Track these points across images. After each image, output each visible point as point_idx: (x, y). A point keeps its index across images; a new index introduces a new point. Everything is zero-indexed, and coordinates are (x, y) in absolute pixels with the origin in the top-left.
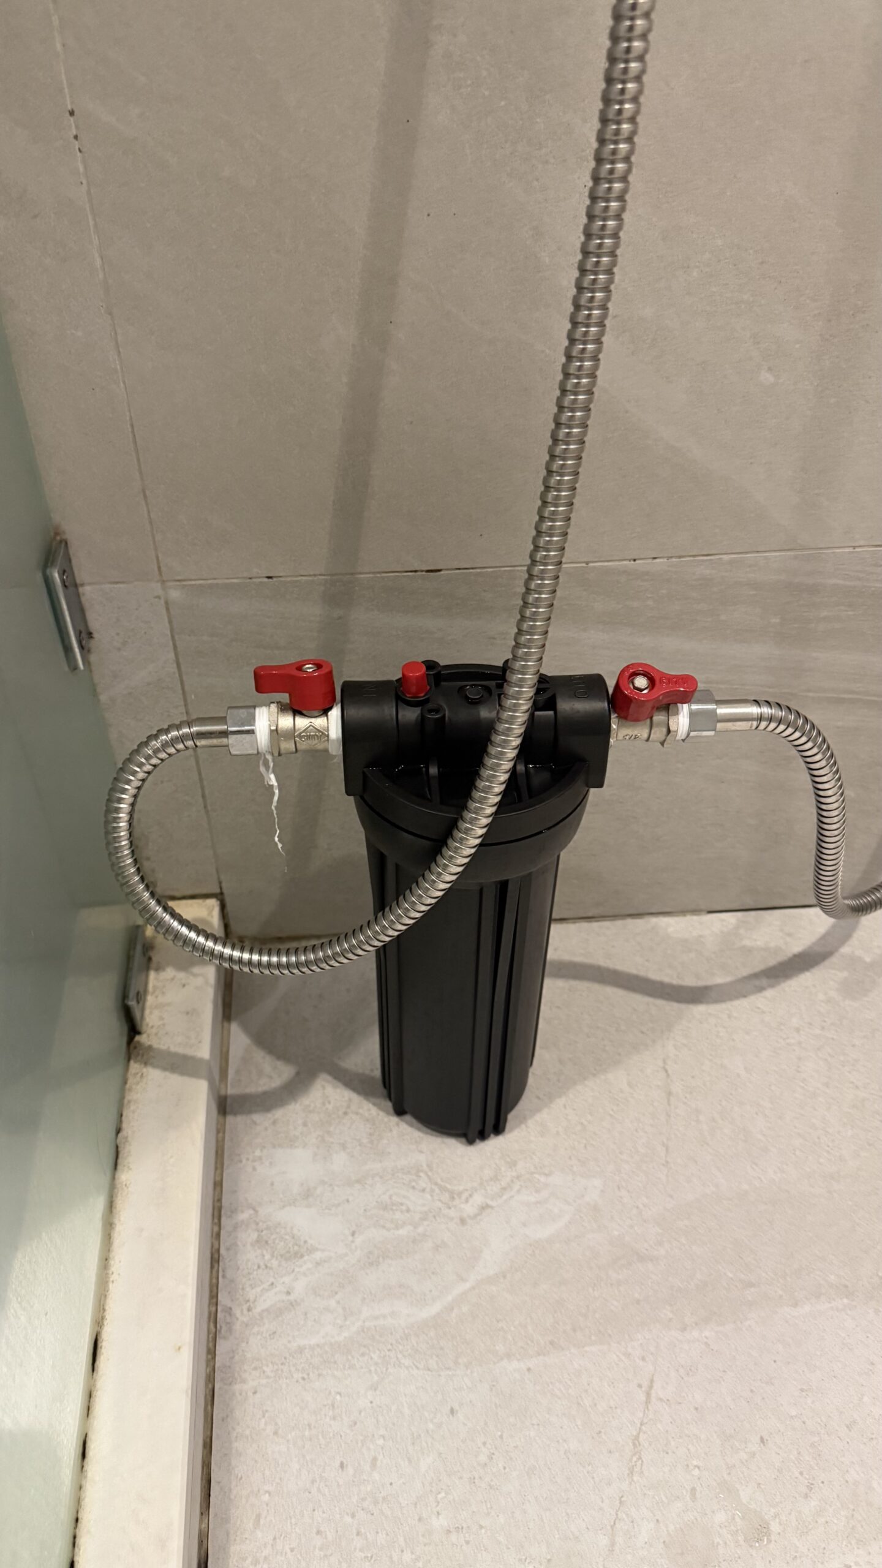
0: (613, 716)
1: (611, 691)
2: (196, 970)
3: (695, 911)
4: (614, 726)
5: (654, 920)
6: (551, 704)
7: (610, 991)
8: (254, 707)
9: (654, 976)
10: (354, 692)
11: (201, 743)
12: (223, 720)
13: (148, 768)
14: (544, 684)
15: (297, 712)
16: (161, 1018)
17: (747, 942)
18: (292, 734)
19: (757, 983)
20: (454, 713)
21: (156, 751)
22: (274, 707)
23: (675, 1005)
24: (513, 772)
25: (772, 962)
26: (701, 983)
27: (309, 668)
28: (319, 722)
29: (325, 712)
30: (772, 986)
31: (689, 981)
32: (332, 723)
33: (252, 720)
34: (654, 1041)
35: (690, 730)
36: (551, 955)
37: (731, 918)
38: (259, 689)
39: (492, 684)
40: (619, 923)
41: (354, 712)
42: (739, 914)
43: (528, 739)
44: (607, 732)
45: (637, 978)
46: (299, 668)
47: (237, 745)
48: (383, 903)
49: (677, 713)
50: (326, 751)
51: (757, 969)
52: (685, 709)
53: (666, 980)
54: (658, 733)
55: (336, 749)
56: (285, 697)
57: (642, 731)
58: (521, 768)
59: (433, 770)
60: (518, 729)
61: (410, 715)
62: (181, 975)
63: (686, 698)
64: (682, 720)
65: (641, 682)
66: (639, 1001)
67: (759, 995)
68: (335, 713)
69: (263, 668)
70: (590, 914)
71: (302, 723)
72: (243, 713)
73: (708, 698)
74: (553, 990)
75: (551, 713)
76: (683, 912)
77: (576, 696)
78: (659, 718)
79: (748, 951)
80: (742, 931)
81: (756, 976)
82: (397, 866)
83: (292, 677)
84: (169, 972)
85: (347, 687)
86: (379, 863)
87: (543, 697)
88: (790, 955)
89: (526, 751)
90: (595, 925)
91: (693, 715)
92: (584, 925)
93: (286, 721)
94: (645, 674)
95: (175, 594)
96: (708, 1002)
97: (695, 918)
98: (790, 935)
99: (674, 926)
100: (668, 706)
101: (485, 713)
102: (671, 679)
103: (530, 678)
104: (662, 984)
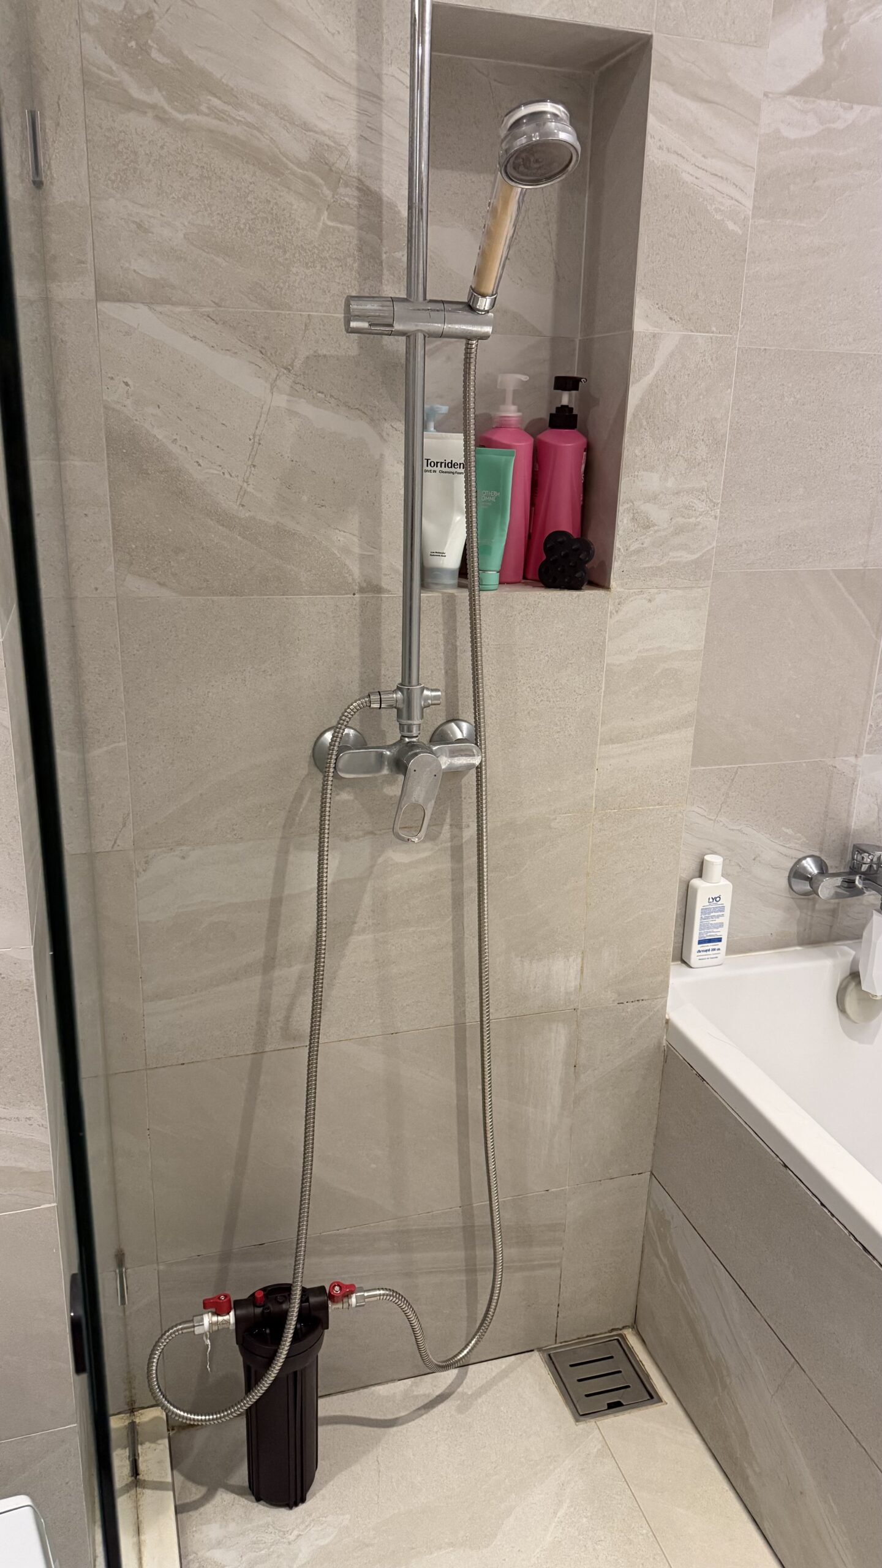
0: (329, 1302)
1: (328, 1292)
2: (159, 1442)
3: (393, 1381)
4: (330, 1306)
5: (373, 1388)
6: (307, 1300)
7: (353, 1427)
8: (202, 1315)
9: (373, 1417)
10: (238, 1304)
11: (185, 1331)
12: (192, 1321)
13: (165, 1344)
14: (304, 1290)
15: (218, 1315)
16: (147, 1466)
17: (415, 1393)
18: (217, 1323)
19: (420, 1412)
20: (273, 1308)
21: (168, 1337)
22: (210, 1314)
23: (383, 1429)
24: (296, 1329)
25: (426, 1401)
26: (394, 1417)
27: (222, 1298)
28: (226, 1318)
29: (228, 1313)
30: (426, 1413)
31: (389, 1417)
32: (231, 1317)
33: (202, 1320)
34: (373, 1448)
35: (357, 1303)
36: (320, 1414)
37: (409, 1382)
38: (205, 1307)
39: (286, 1294)
40: (356, 1392)
41: (238, 1312)
42: (413, 1379)
43: (300, 1312)
44: (327, 1307)
45: (365, 1419)
46: (219, 1298)
47: (198, 1330)
48: (249, 1388)
49: (351, 1298)
50: (229, 1328)
51: (420, 1406)
52: (354, 1296)
53: (379, 1418)
54: (346, 1305)
55: (232, 1327)
56: (214, 1310)
57: (340, 1306)
58: (298, 1326)
59: (268, 1331)
60: (296, 1310)
61: (258, 1310)
62: (153, 1445)
63: (352, 1292)
64: (353, 1300)
65: (337, 1288)
66: (366, 1430)
67: (421, 1418)
68: (232, 1313)
69: (206, 1300)
70: (342, 1389)
71: (220, 1318)
72: (199, 1318)
73: (362, 1290)
74: (323, 1431)
75: (307, 1304)
76: (387, 1382)
77: (315, 1296)
78: (345, 1300)
79: (417, 1397)
80: (414, 1388)
81: (419, 1409)
82: (256, 1372)
83: (217, 1302)
84: (147, 1444)
85: (236, 1302)
86: (248, 1370)
87: (304, 1299)
88: (435, 1396)
89: (300, 1319)
90: (345, 1395)
91: (356, 1296)
92: (340, 1396)
93: (215, 1319)
94: (338, 1285)
95: (162, 1267)
96: (397, 1426)
97: (392, 1384)
98: (435, 1386)
99: (381, 1390)
100: (348, 1295)
101: (284, 1306)
102: (347, 1286)
103: (299, 1288)
104: (377, 1420)
